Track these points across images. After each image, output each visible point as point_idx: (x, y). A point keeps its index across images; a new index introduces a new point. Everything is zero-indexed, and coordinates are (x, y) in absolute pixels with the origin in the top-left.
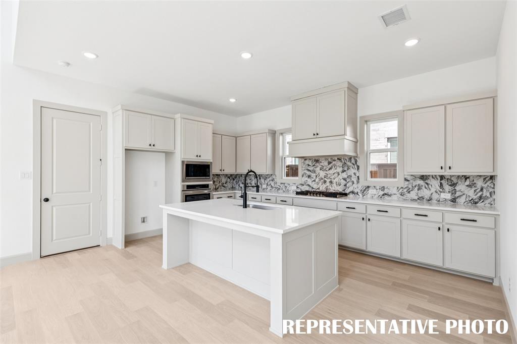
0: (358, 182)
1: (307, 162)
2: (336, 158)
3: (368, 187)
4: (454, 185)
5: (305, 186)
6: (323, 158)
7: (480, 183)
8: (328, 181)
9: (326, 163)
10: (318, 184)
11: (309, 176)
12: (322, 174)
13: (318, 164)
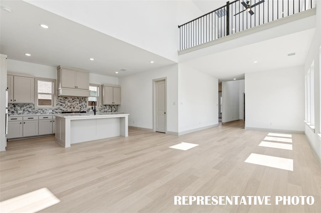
0: (86, 107)
1: (60, 98)
2: (76, 98)
3: (90, 109)
4: (111, 107)
5: (58, 110)
6: (70, 97)
7: (116, 107)
8: (72, 107)
9: (71, 99)
10: (67, 108)
11: (61, 105)
12: (69, 104)
13: (66, 99)
